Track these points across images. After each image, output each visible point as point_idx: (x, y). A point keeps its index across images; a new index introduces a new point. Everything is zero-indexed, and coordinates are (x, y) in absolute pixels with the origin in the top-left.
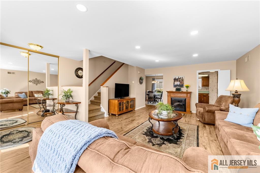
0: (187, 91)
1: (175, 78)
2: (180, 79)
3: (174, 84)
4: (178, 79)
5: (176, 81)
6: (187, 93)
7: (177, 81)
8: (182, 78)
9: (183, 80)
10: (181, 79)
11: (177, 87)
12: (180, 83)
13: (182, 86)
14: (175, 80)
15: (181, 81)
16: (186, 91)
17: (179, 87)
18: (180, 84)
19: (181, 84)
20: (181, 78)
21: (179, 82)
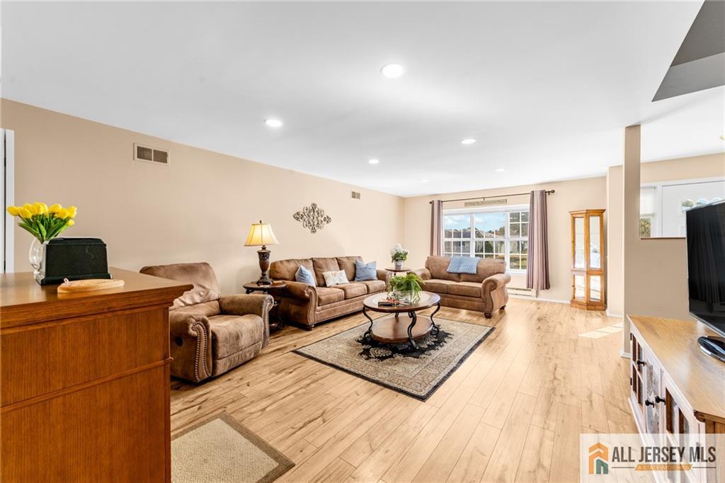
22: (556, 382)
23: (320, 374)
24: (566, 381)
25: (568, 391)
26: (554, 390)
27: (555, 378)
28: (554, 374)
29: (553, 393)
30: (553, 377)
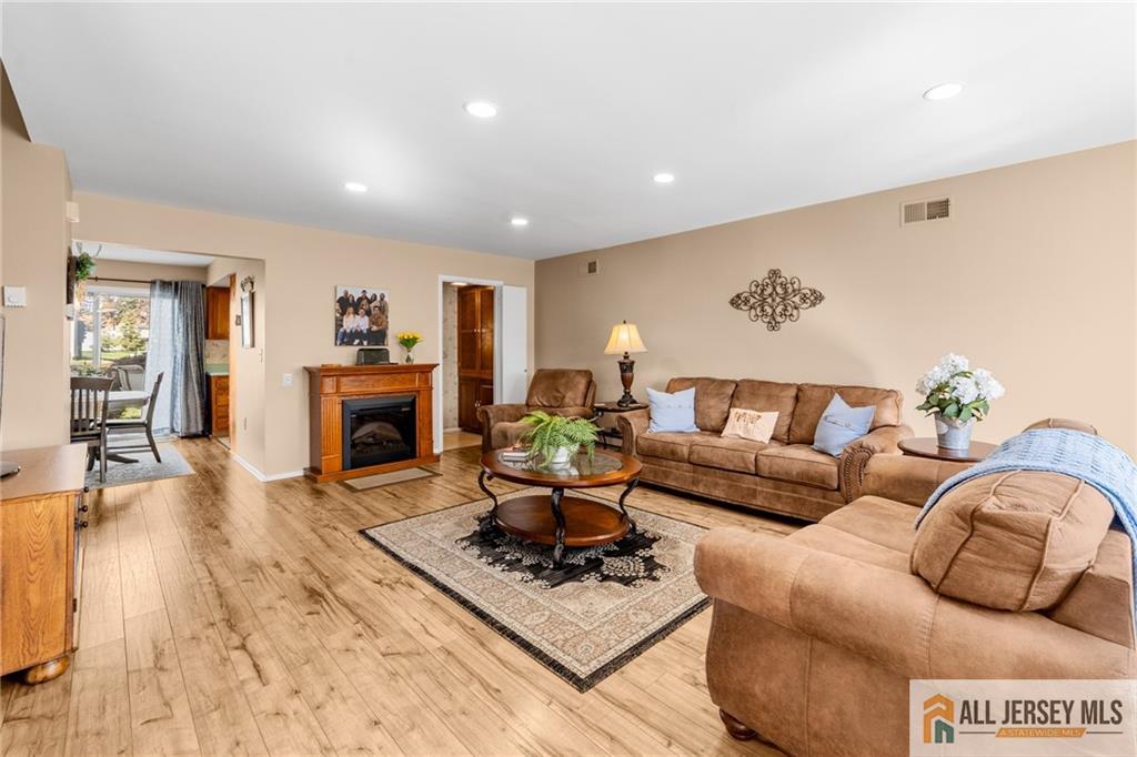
0: (408, 359)
1: (346, 293)
2: (370, 302)
3: (339, 324)
4: (360, 299)
5: (351, 309)
6: (410, 370)
7: (356, 313)
8: (382, 299)
9: (383, 309)
10: (376, 303)
11: (357, 341)
12: (372, 323)
13: (379, 336)
14: (346, 304)
15: (373, 313)
16: (405, 363)
17: (365, 343)
18: (369, 330)
19: (375, 328)
20: (375, 296)
21: (366, 318)
22: (236, 640)
23: (477, 497)
24: (217, 656)
25: (204, 639)
26: (232, 627)
27: (243, 647)
28: (250, 655)
29: (228, 621)
30: (249, 646)
